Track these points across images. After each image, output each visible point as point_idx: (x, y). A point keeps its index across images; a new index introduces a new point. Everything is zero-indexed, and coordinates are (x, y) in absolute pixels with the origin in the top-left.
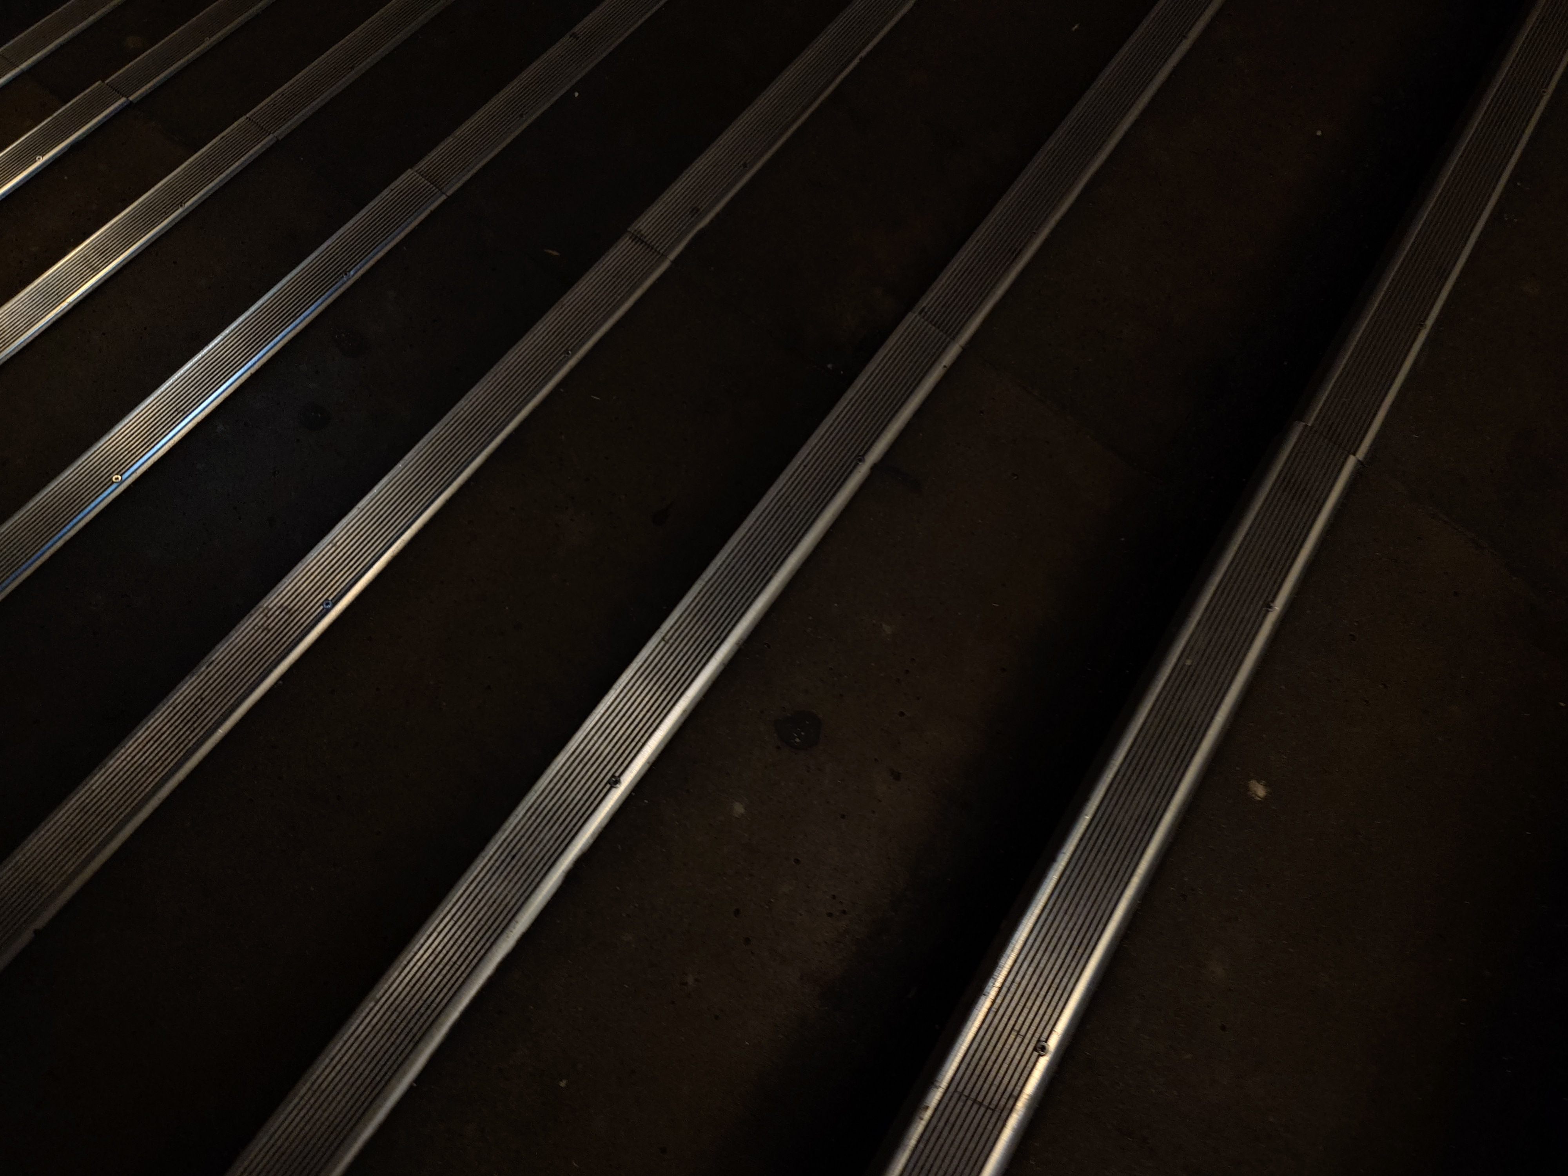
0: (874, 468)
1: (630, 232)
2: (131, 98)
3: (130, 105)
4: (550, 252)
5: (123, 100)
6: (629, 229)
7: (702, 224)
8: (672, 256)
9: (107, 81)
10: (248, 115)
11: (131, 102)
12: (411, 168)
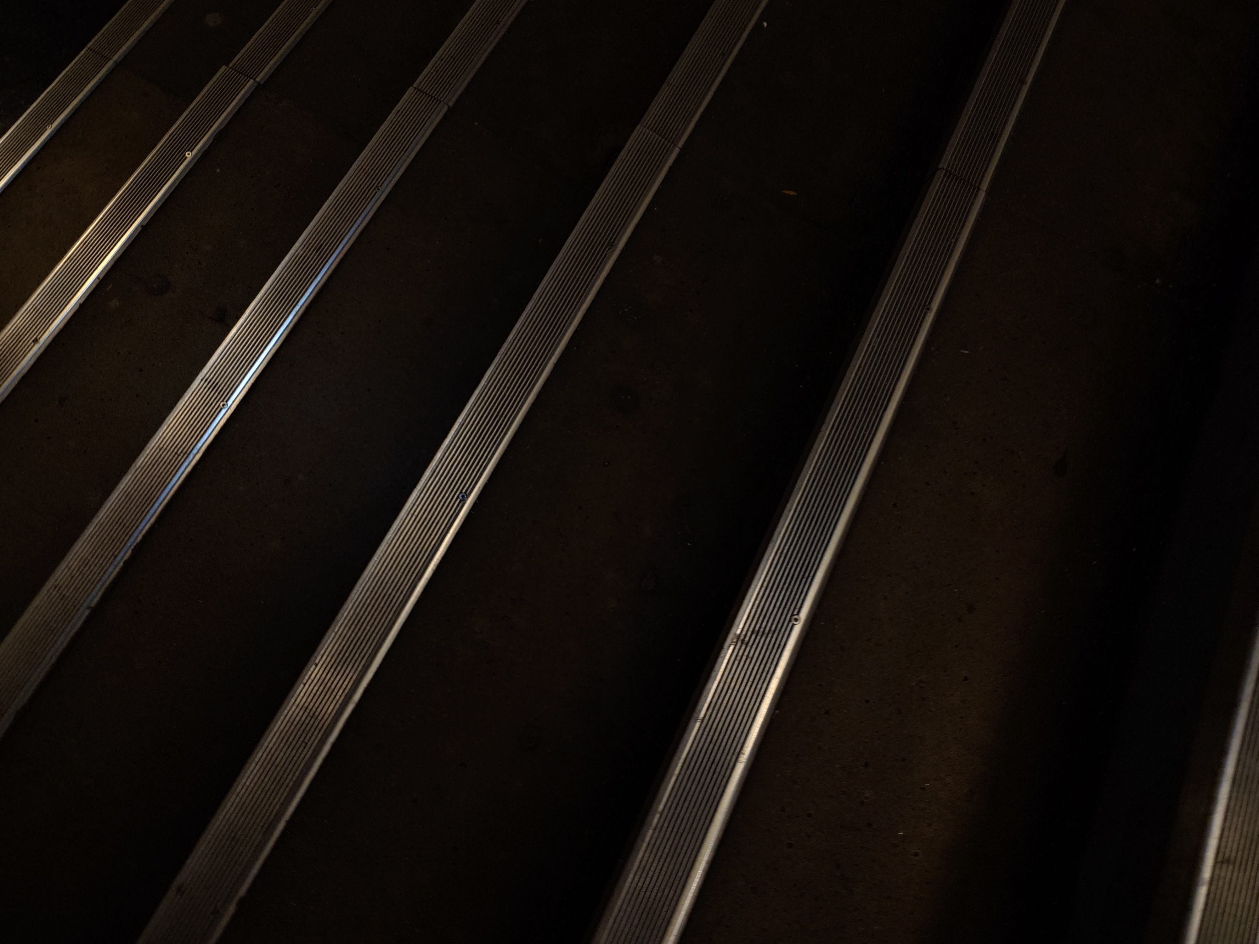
1: (943, 169)
2: (258, 80)
3: (259, 87)
4: (787, 192)
5: (252, 81)
6: (940, 166)
9: (231, 65)
11: (259, 83)
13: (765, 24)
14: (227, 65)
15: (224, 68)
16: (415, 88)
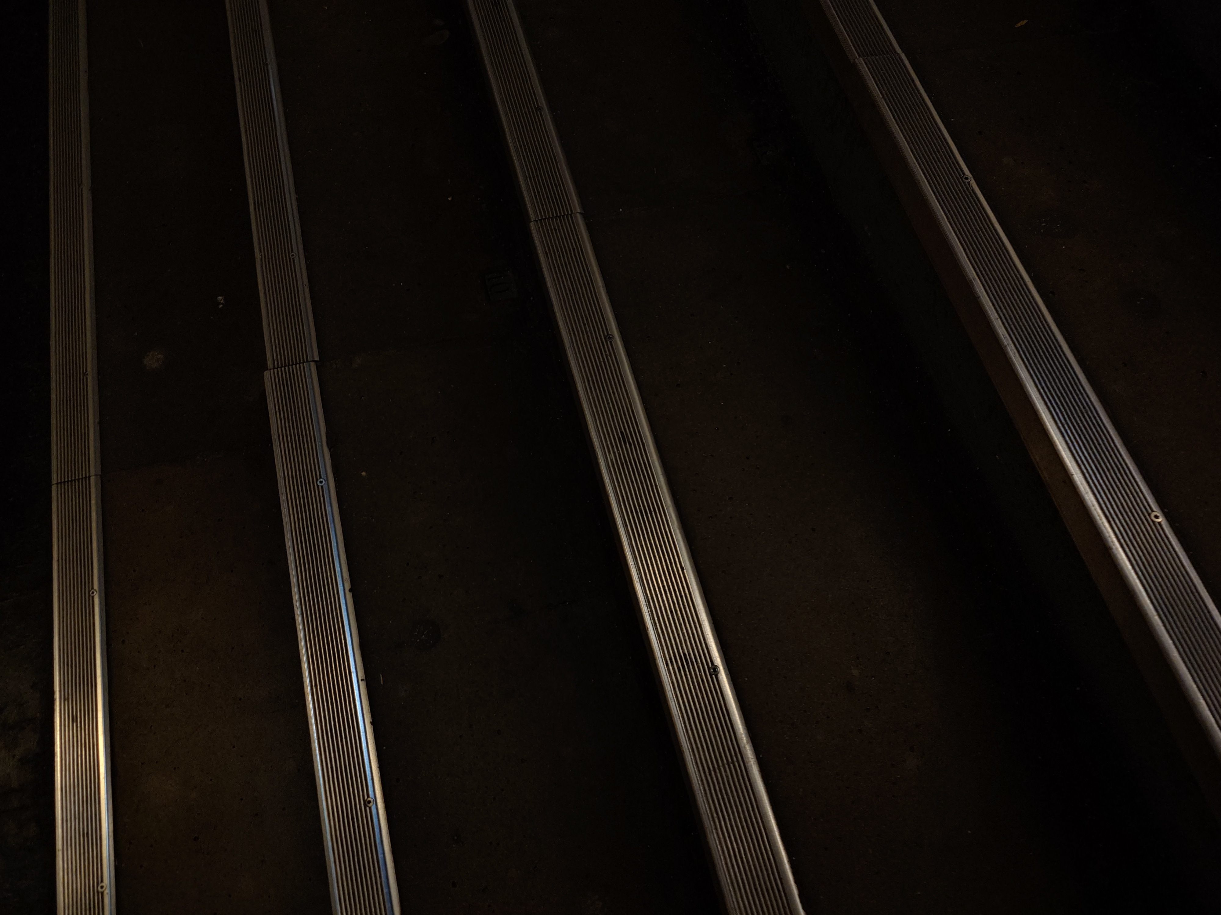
14: (267, 369)
15: (266, 373)
16: (536, 221)
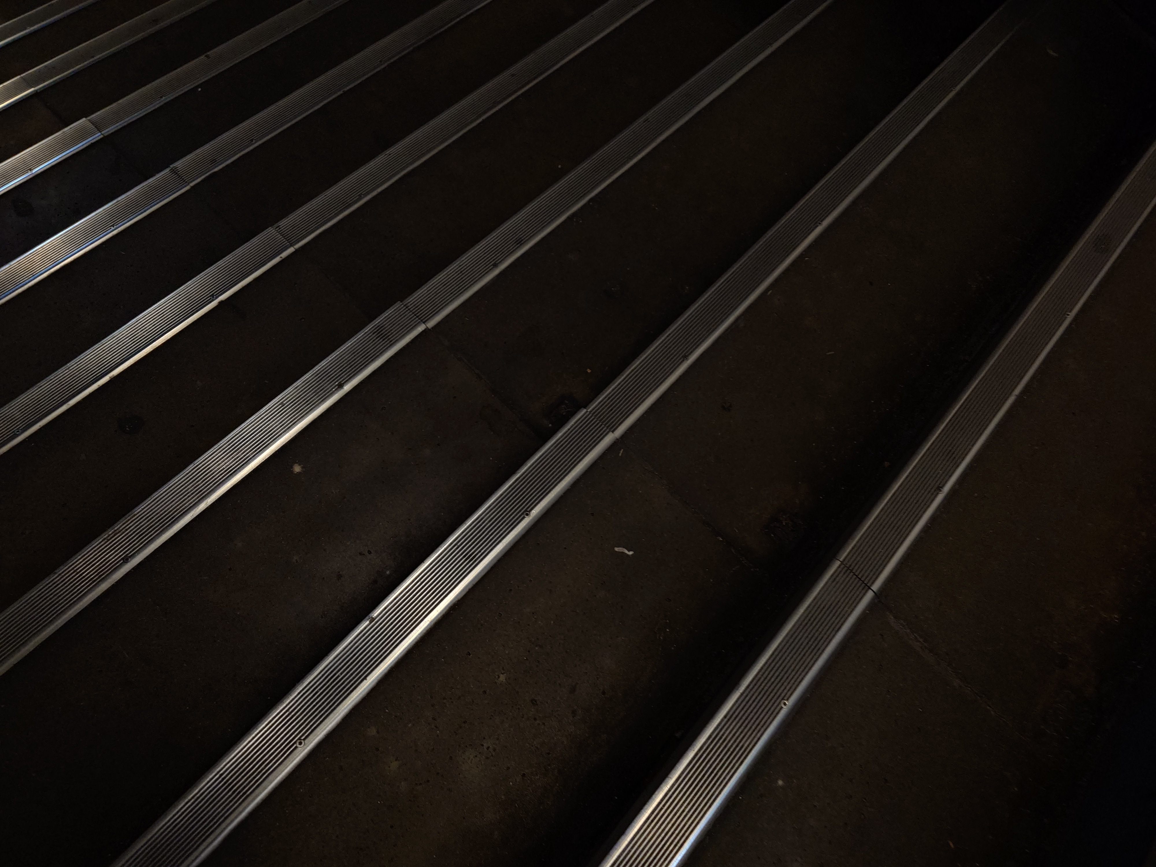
0: (221, 303)
1: (170, 167)
7: (216, 170)
8: (192, 184)
10: (22, 75)
12: (86, 117)
13: (200, 89)
